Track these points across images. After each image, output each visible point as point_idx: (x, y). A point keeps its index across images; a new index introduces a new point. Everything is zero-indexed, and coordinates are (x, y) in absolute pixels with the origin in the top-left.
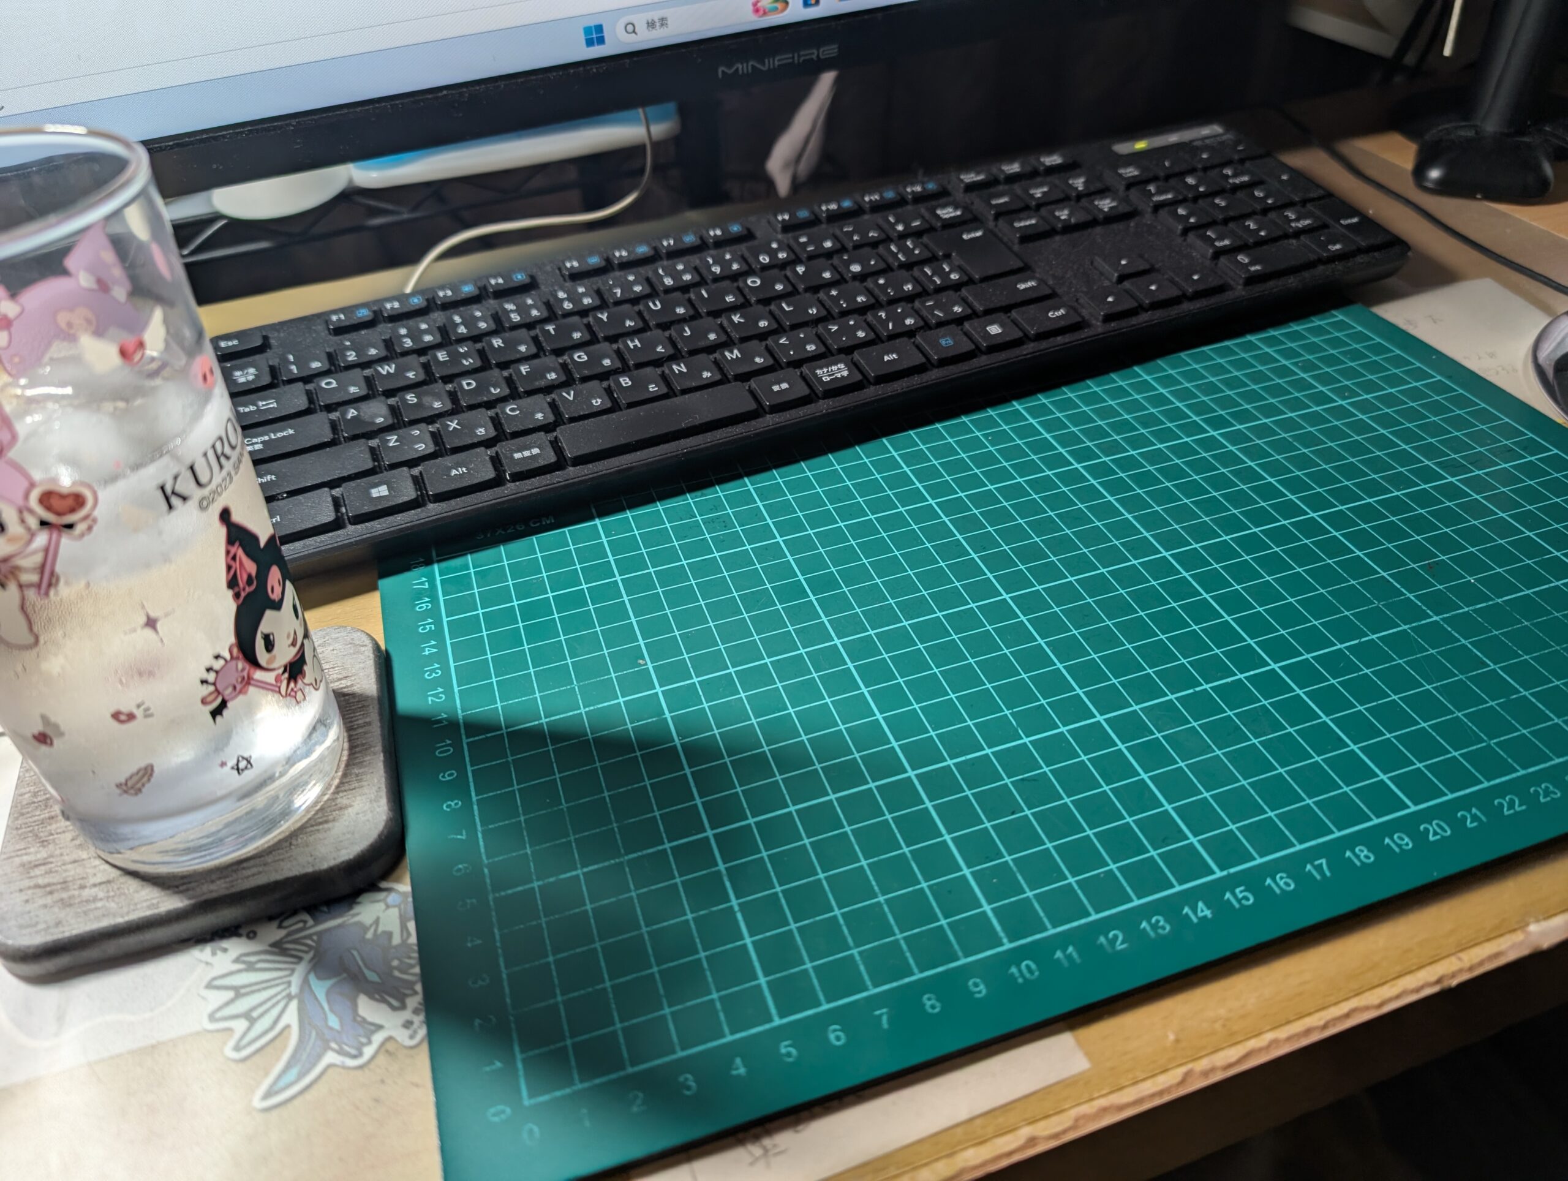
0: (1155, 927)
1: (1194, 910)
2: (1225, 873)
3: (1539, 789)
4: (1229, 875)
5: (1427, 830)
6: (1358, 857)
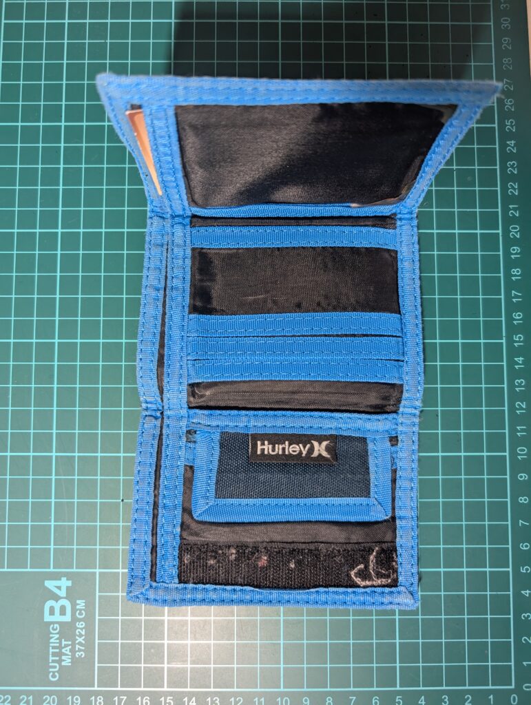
0: (520, 386)
1: (519, 364)
2: (504, 338)
3: (509, 169)
4: (505, 337)
5: (513, 235)
6: (515, 276)
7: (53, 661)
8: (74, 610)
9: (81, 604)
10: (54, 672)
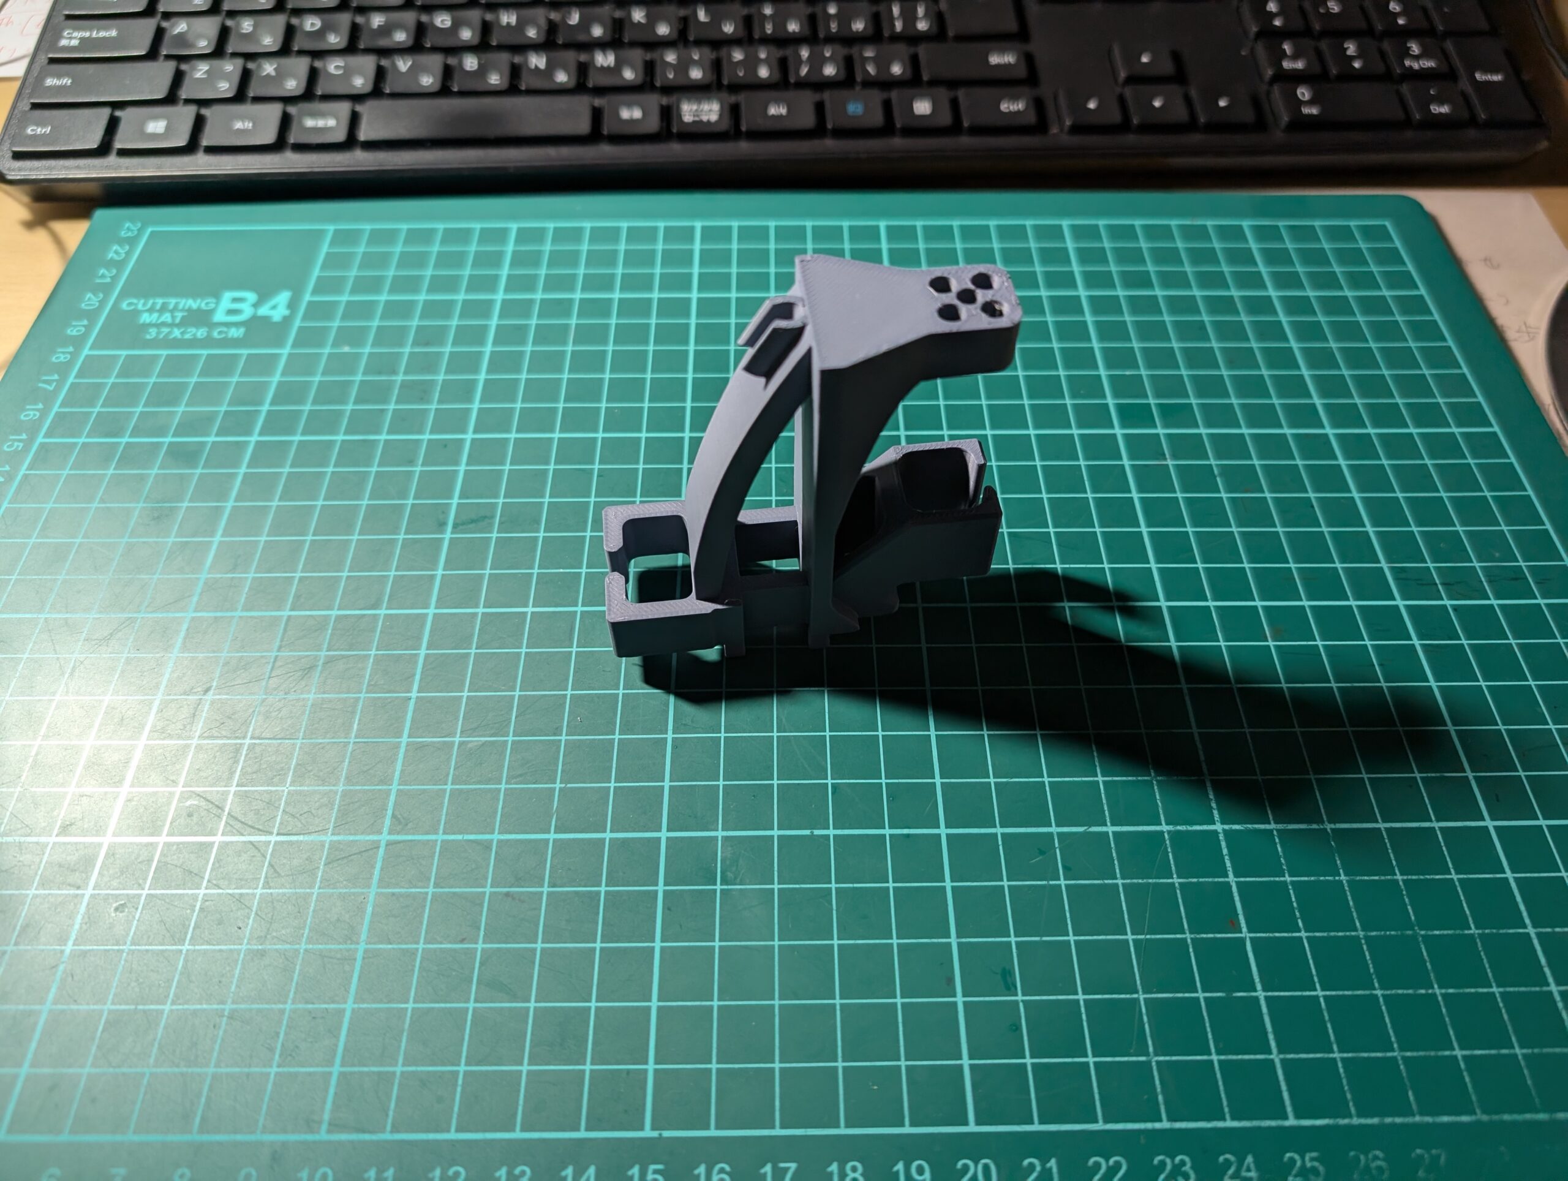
3: (1168, 1161)
5: (966, 1168)
7: (154, 304)
8: (228, 325)
9: (235, 333)
10: (136, 304)
